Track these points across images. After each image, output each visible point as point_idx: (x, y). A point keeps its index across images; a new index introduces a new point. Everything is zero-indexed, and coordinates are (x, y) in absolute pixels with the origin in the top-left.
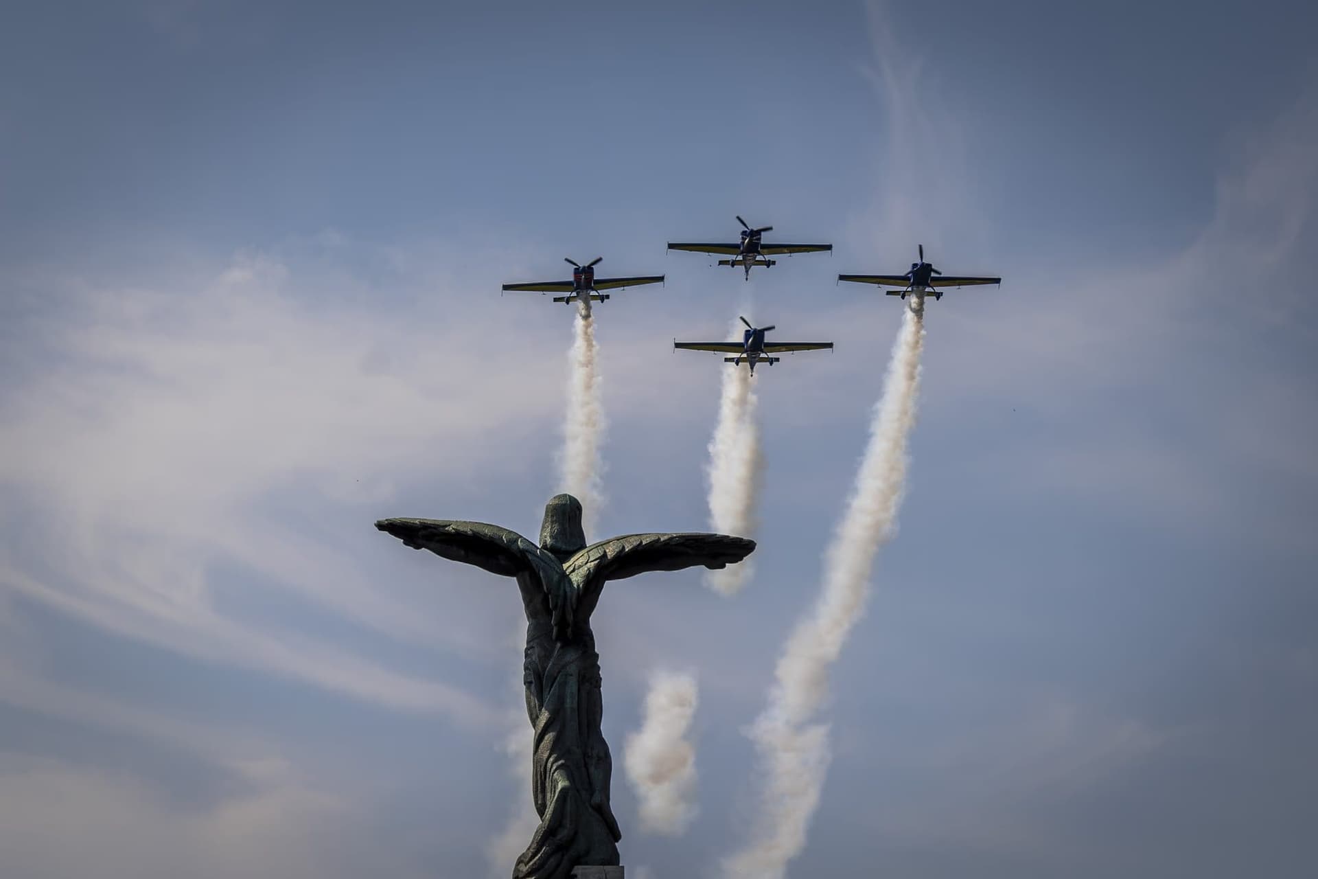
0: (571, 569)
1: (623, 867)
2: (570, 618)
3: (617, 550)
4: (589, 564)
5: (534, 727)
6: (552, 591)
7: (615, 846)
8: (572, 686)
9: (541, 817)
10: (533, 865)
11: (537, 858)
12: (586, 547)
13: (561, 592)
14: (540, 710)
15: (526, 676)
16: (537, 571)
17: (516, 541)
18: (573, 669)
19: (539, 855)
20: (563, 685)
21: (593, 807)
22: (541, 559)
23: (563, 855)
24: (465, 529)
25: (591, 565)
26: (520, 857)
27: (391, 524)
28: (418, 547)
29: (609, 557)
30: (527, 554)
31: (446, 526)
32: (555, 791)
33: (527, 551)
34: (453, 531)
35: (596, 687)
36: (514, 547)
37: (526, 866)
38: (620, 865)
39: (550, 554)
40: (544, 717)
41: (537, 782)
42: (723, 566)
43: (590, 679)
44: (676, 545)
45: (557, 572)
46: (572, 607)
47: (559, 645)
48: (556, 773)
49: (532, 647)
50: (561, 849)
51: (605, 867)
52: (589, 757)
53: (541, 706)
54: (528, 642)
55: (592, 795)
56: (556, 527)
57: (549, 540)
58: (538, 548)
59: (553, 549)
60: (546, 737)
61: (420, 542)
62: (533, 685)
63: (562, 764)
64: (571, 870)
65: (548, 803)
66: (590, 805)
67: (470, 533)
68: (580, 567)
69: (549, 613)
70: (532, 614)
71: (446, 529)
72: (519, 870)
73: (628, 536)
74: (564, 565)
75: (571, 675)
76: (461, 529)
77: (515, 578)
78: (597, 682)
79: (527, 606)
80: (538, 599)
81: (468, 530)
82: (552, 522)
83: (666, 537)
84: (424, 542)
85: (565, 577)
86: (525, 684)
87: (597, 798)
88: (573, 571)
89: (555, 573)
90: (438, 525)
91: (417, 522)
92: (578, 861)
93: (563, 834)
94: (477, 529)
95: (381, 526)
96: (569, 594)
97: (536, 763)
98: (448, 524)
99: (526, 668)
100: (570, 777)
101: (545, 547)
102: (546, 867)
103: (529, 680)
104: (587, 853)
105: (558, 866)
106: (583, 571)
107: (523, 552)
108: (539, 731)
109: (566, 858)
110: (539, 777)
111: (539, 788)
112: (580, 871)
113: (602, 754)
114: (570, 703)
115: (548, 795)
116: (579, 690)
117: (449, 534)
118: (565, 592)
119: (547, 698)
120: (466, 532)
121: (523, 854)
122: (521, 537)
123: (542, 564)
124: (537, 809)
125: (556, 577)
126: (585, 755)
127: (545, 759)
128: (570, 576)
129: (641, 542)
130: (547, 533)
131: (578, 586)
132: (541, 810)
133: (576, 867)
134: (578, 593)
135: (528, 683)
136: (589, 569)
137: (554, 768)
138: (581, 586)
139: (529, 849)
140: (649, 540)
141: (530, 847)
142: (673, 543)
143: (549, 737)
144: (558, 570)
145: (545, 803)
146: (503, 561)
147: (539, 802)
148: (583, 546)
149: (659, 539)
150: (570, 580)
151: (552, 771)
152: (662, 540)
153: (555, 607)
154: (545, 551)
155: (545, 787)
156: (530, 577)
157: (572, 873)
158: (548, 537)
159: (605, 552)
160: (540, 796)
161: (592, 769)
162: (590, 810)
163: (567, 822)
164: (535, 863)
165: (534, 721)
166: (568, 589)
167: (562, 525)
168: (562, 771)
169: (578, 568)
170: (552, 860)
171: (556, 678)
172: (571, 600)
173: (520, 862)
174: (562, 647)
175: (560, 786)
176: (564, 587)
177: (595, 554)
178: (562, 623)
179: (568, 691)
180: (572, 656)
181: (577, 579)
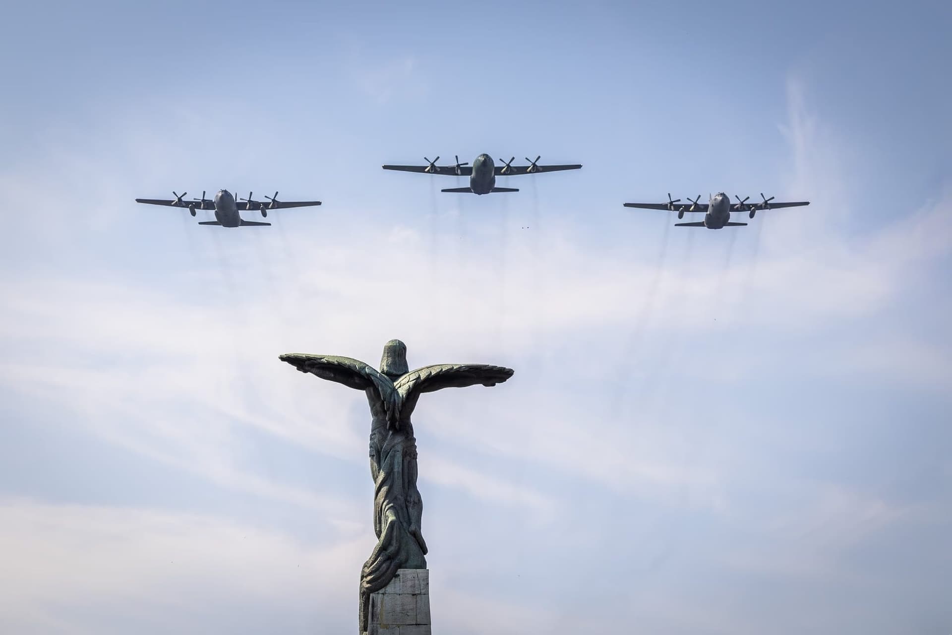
0: (398, 386)
1: (428, 570)
2: (397, 416)
3: (427, 374)
4: (409, 383)
5: (375, 483)
6: (386, 399)
7: (424, 557)
8: (399, 458)
9: (379, 539)
10: (372, 568)
11: (375, 564)
12: (409, 372)
13: (392, 400)
14: (379, 473)
15: (371, 452)
16: (377, 387)
17: (365, 368)
18: (399, 448)
19: (376, 562)
20: (393, 457)
21: (410, 533)
22: (380, 379)
23: (391, 562)
24: (333, 361)
25: (411, 384)
26: (365, 564)
27: (288, 357)
28: (305, 371)
29: (422, 379)
30: (371, 376)
31: (322, 359)
32: (387, 523)
33: (371, 375)
34: (326, 361)
35: (413, 458)
36: (363, 372)
37: (368, 568)
38: (427, 569)
39: (386, 376)
40: (382, 476)
41: (376, 517)
42: (494, 385)
43: (410, 455)
44: (463, 371)
45: (390, 387)
46: (398, 409)
47: (391, 432)
48: (388, 512)
49: (375, 434)
50: (389, 558)
51: (417, 570)
52: (408, 502)
53: (379, 470)
54: (372, 431)
55: (410, 526)
56: (390, 359)
57: (385, 368)
58: (378, 373)
59: (388, 374)
60: (382, 489)
61: (307, 368)
62: (375, 457)
63: (392, 506)
64: (395, 573)
65: (383, 530)
66: (409, 532)
67: (336, 363)
68: (404, 384)
69: (385, 412)
70: (375, 413)
71: (322, 360)
72: (364, 572)
73: (434, 366)
74: (394, 383)
75: (398, 451)
76: (331, 360)
77: (364, 391)
78: (414, 455)
79: (372, 409)
80: (378, 405)
81: (335, 361)
82: (388, 357)
83: (457, 367)
84: (309, 368)
85: (394, 390)
86: (370, 456)
87: (413, 527)
88: (400, 387)
89: (388, 388)
90: (317, 358)
91: (304, 356)
92: (400, 566)
93: (391, 549)
94: (341, 361)
95: (283, 359)
96: (397, 401)
97: (376, 505)
98: (323, 357)
99: (371, 447)
100: (396, 514)
101: (383, 372)
102: (380, 570)
103: (372, 454)
104: (407, 561)
105: (388, 569)
106: (406, 387)
107: (368, 375)
108: (378, 486)
109: (393, 564)
110: (377, 514)
111: (377, 521)
112: (401, 572)
113: (416, 500)
114: (397, 468)
115: (383, 525)
116: (403, 460)
117: (323, 363)
118: (395, 400)
119: (383, 465)
120: (334, 362)
121: (367, 562)
122: (368, 365)
123: (381, 382)
124: (376, 534)
125: (389, 391)
126: (406, 500)
127: (381, 503)
128: (398, 390)
129: (442, 370)
130: (385, 363)
131: (403, 396)
132: (379, 535)
133: (399, 570)
134: (402, 401)
135: (372, 456)
136: (409, 386)
137: (387, 508)
138: (404, 396)
139: (370, 558)
140: (446, 368)
141: (371, 557)
142: (462, 370)
143: (384, 489)
144: (391, 387)
145: (381, 530)
146: (357, 380)
147: (378, 530)
148: (407, 372)
149: (453, 367)
150: (398, 392)
151: (385, 510)
152: (455, 368)
153: (388, 409)
154: (383, 375)
155: (381, 520)
156: (374, 390)
157: (397, 574)
158: (385, 366)
159: (419, 375)
160: (378, 526)
161: (410, 509)
162: (409, 534)
163: (394, 542)
164: (374, 567)
165: (375, 479)
166: (396, 398)
167: (394, 358)
168: (391, 510)
169: (403, 385)
170: (384, 565)
171: (389, 453)
172: (398, 404)
173: (365, 566)
174: (392, 434)
175: (389, 520)
176: (394, 396)
177: (413, 377)
178: (393, 419)
179: (396, 461)
180: (399, 439)
181: (402, 392)
